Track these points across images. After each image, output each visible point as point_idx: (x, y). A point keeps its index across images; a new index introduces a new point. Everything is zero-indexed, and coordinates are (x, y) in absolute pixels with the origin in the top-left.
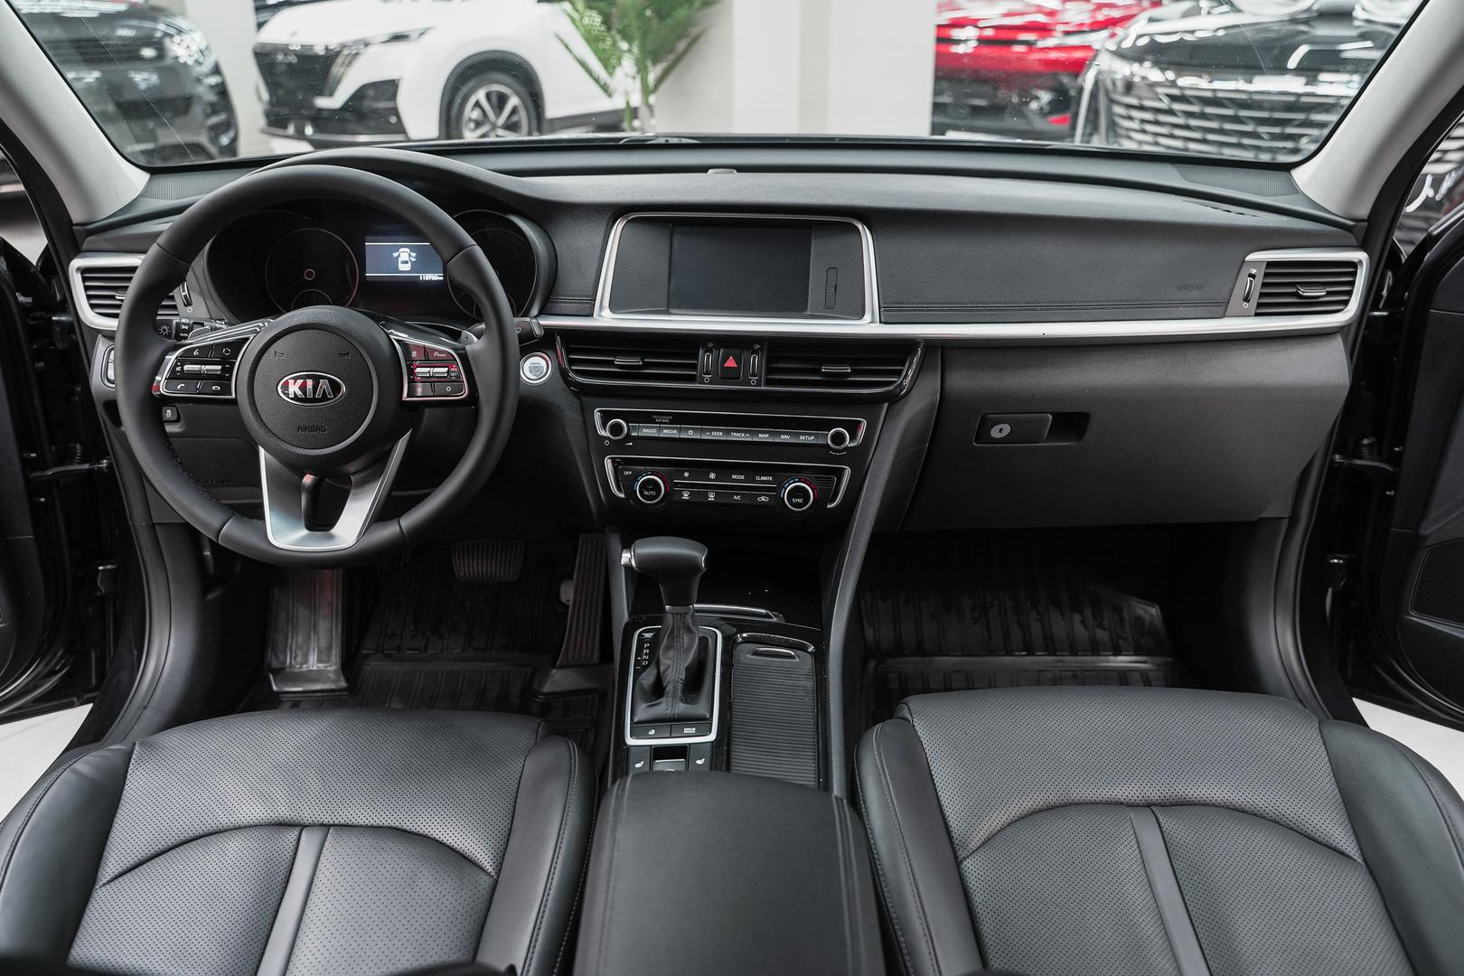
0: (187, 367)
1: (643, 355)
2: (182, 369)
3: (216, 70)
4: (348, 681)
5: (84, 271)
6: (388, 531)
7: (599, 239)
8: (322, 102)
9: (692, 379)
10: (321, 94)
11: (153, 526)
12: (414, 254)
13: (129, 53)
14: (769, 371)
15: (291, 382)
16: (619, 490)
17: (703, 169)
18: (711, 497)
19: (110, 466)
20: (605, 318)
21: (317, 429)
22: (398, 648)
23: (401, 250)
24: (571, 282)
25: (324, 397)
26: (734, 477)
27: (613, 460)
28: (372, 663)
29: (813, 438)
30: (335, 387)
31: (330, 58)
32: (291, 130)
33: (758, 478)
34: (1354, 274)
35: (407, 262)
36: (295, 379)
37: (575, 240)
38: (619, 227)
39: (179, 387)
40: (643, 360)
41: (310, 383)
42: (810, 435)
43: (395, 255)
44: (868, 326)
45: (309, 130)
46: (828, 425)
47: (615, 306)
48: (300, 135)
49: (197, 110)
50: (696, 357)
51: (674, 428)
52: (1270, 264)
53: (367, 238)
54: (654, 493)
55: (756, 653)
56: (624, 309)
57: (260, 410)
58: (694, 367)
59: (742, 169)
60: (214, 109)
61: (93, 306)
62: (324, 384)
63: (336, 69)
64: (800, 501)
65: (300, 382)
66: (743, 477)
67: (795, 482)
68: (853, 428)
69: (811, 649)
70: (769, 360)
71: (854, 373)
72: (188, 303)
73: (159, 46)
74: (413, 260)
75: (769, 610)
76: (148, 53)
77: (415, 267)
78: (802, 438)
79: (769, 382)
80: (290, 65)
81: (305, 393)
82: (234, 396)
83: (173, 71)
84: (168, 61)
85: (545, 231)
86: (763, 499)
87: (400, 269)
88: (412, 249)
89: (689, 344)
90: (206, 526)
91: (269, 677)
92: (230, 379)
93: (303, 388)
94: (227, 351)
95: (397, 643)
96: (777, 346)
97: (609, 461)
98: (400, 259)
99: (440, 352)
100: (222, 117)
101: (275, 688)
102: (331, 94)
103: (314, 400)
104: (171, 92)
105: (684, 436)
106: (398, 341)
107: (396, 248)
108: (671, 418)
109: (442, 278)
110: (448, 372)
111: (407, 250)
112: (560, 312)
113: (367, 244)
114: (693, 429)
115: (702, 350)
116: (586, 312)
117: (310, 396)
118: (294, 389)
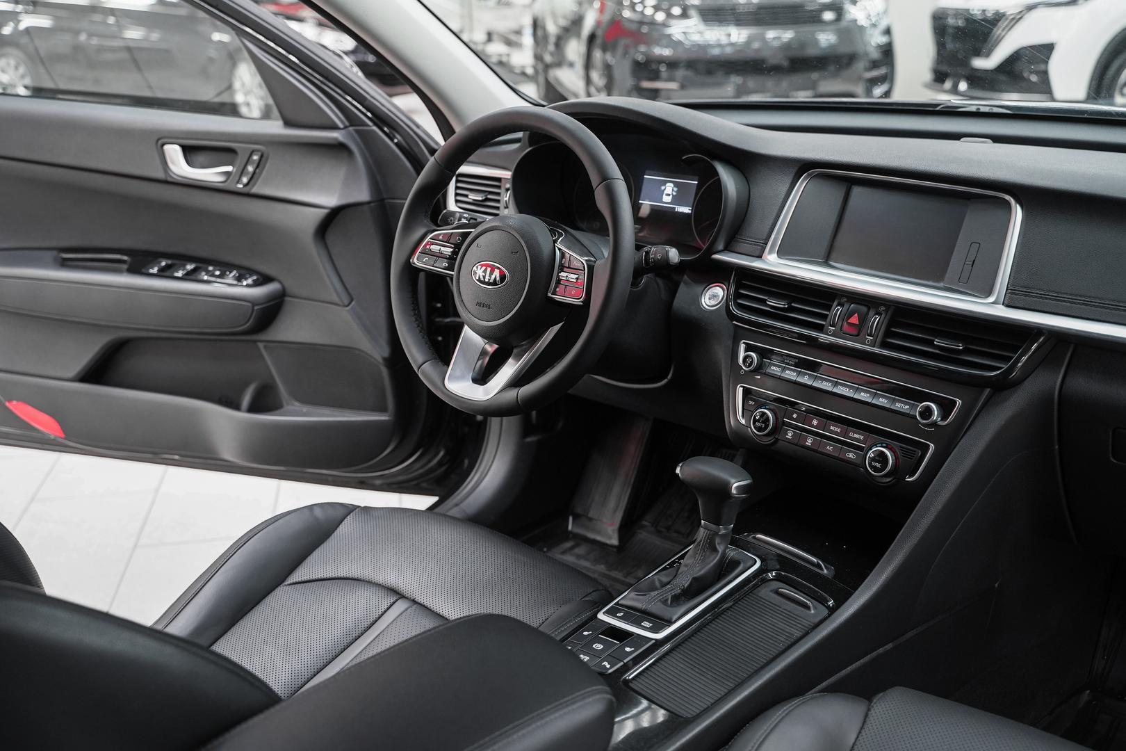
1: (792, 299)
2: (430, 247)
3: (888, 32)
4: (620, 539)
7: (783, 189)
8: (980, 63)
9: (820, 328)
10: (978, 53)
12: (675, 189)
13: (814, 18)
14: (888, 333)
15: (479, 267)
16: (743, 416)
17: (956, 136)
18: (809, 442)
20: (772, 262)
21: (488, 306)
22: (668, 528)
23: (668, 184)
24: (756, 227)
25: (495, 283)
26: (832, 428)
27: (747, 392)
28: (644, 533)
29: (907, 407)
30: (503, 278)
31: (998, 17)
32: (948, 85)
33: (851, 434)
35: (669, 195)
36: (482, 266)
37: (771, 186)
38: (804, 180)
40: (790, 304)
41: (489, 270)
42: (906, 404)
43: (663, 188)
44: (991, 307)
45: (963, 86)
46: (919, 397)
47: (782, 253)
48: (955, 90)
49: (860, 66)
50: (829, 308)
51: (794, 371)
53: (647, 172)
54: (764, 426)
55: (777, 592)
56: (789, 255)
58: (824, 317)
59: (997, 139)
60: (875, 65)
62: (497, 273)
63: (997, 31)
64: (878, 465)
65: (484, 268)
66: (839, 430)
67: (882, 447)
68: (946, 407)
69: (831, 603)
70: (892, 323)
71: (966, 351)
72: (506, 207)
73: (839, 10)
74: (674, 193)
75: (823, 561)
76: (828, 16)
77: (674, 200)
78: (898, 405)
79: (884, 345)
80: (958, 28)
81: (484, 277)
83: (851, 32)
84: (843, 24)
86: (851, 455)
87: (664, 200)
88: (676, 184)
89: (825, 295)
91: (568, 519)
93: (484, 273)
94: (459, 239)
95: (670, 523)
96: (901, 312)
97: (742, 389)
98: (666, 192)
100: (882, 71)
101: (570, 527)
102: (988, 55)
103: (489, 284)
104: (844, 49)
105: (800, 379)
106: (559, 249)
107: (665, 183)
108: (797, 361)
109: (690, 212)
110: (577, 279)
111: (672, 185)
112: (736, 251)
113: (645, 176)
114: (809, 375)
115: (835, 303)
116: (757, 254)
117: (487, 280)
118: (480, 272)
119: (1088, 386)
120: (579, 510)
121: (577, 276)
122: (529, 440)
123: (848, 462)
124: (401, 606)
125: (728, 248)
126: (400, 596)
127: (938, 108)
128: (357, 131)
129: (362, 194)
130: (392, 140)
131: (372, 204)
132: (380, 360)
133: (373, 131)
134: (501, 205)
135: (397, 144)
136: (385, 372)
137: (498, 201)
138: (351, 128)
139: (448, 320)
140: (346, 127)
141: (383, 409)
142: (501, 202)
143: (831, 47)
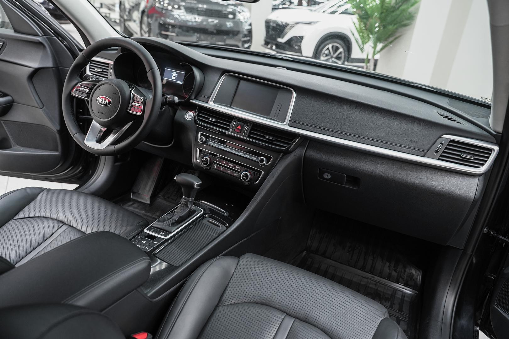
1: (217, 118)
2: (79, 88)
3: (250, 25)
4: (151, 201)
7: (217, 79)
8: (280, 40)
9: (227, 129)
10: (279, 37)
12: (177, 75)
13: (225, 16)
14: (250, 133)
15: (100, 98)
16: (199, 159)
17: (275, 66)
18: (222, 169)
20: (211, 105)
21: (103, 113)
22: (169, 198)
23: (174, 73)
24: (206, 92)
25: (106, 105)
26: (230, 164)
27: (200, 151)
28: (160, 199)
29: (255, 158)
30: (110, 103)
31: (287, 25)
32: (269, 46)
33: (236, 167)
34: (490, 154)
35: (174, 77)
36: (101, 97)
37: (212, 77)
38: (224, 76)
39: (77, 93)
40: (217, 120)
41: (104, 100)
42: (255, 157)
43: (172, 74)
44: (284, 126)
45: (274, 47)
46: (260, 155)
47: (215, 102)
48: (271, 48)
49: (241, 36)
50: (231, 122)
51: (218, 144)
52: (452, 141)
53: (166, 67)
54: (206, 163)
55: (209, 221)
56: (217, 103)
57: (92, 104)
58: (229, 126)
59: (288, 69)
60: (245, 36)
62: (107, 101)
63: (286, 30)
64: (245, 178)
65: (102, 98)
66: (232, 165)
67: (246, 172)
68: (268, 159)
69: (227, 225)
70: (252, 129)
71: (276, 140)
72: (111, 75)
73: (234, 15)
74: (176, 76)
75: (225, 210)
76: (231, 16)
77: (177, 79)
78: (253, 158)
79: (249, 137)
80: (273, 27)
81: (102, 102)
83: (238, 23)
84: (236, 20)
85: (204, 74)
86: (236, 174)
87: (172, 78)
89: (230, 118)
91: (131, 194)
93: (102, 100)
94: (92, 86)
95: (169, 196)
96: (255, 126)
97: (199, 149)
98: (173, 75)
100: (248, 38)
101: (131, 197)
102: (283, 38)
103: (104, 105)
104: (235, 29)
105: (219, 147)
106: (133, 94)
107: (173, 72)
108: (219, 140)
109: (182, 83)
110: (139, 105)
111: (176, 73)
112: (200, 100)
113: (166, 69)
114: (223, 146)
115: (233, 121)
116: (206, 101)
117: (103, 103)
118: (100, 100)
119: (313, 154)
120: (135, 191)
121: (139, 104)
122: (116, 164)
123: (235, 176)
124: (64, 227)
125: (196, 98)
126: (63, 224)
127: (269, 56)
128: (47, 38)
129: (49, 64)
130: (63, 44)
131: (54, 68)
132: (56, 131)
133: (55, 39)
134: (109, 74)
135: (64, 45)
136: (58, 136)
137: (108, 72)
138: (45, 36)
139: (85, 117)
140: (42, 36)
141: (56, 150)
142: (109, 73)
143: (231, 27)
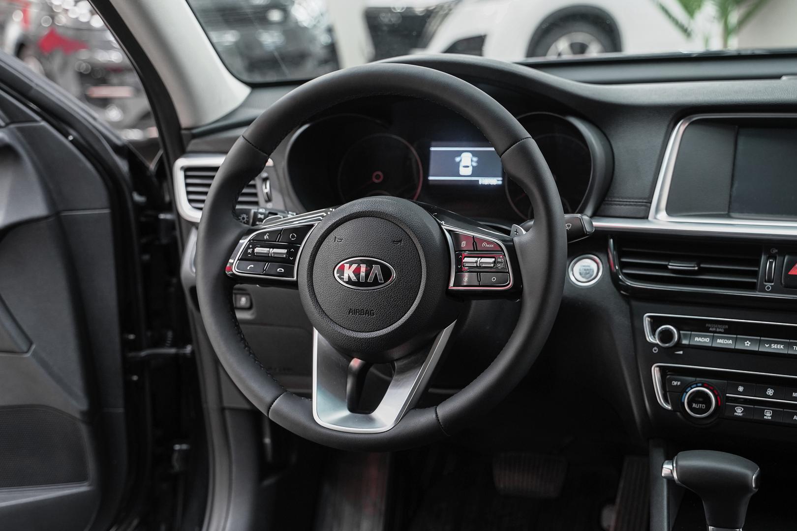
0: (257, 250)
1: (699, 260)
2: (253, 251)
3: (330, 30)
5: (187, 169)
6: (425, 418)
9: (752, 287)
10: (417, 47)
11: (222, 410)
12: (475, 159)
15: (347, 266)
16: (666, 400)
18: (768, 415)
19: (193, 352)
20: (661, 221)
21: (367, 312)
23: (464, 155)
24: (627, 184)
25: (376, 282)
26: (794, 394)
27: (663, 370)
30: (386, 273)
35: (467, 167)
36: (351, 263)
38: (680, 128)
39: (248, 268)
40: (698, 265)
41: (363, 268)
43: (457, 159)
47: (672, 210)
50: (757, 264)
51: (729, 338)
53: (433, 143)
54: (703, 406)
56: (682, 211)
57: (316, 291)
58: (755, 274)
61: (190, 201)
62: (376, 269)
65: (354, 266)
73: (284, 10)
74: (475, 164)
77: (476, 172)
80: (393, 25)
81: (358, 279)
82: (295, 278)
84: (290, 24)
85: (605, 135)
87: (462, 173)
88: (474, 154)
89: (750, 249)
90: (260, 400)
92: (293, 262)
93: (357, 272)
94: (293, 237)
97: (657, 369)
98: (462, 164)
99: (489, 242)
103: (366, 284)
105: (739, 346)
106: (449, 231)
107: (459, 153)
108: (727, 327)
109: (500, 183)
110: (494, 262)
111: (470, 155)
112: (613, 214)
113: (432, 149)
114: (750, 340)
115: (763, 258)
116: (642, 215)
117: (362, 280)
118: (349, 273)
121: (493, 259)
128: (20, 129)
129: (37, 208)
130: (66, 137)
131: (51, 220)
133: (42, 128)
135: (71, 142)
138: (12, 126)
139: (143, 354)
140: (7, 125)
142: (260, 194)
